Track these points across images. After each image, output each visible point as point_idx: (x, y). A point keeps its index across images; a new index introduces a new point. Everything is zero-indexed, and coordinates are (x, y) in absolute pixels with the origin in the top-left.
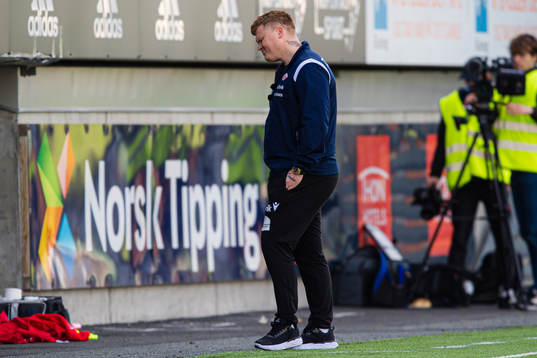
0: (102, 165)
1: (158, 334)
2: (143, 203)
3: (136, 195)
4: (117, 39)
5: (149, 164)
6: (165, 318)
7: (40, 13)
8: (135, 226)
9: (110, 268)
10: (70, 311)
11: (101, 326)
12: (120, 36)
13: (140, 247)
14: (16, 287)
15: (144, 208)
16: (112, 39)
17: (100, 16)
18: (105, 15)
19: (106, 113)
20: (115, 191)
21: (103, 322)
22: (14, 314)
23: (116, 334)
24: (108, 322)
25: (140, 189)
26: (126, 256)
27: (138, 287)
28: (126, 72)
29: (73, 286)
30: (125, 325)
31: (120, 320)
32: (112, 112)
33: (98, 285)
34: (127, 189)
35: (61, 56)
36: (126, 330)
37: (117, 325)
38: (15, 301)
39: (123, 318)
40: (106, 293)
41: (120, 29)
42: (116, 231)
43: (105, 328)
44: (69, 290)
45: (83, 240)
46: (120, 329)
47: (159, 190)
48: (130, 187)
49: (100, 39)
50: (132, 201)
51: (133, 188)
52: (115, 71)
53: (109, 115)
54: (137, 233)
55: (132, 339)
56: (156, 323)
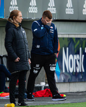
0: (67, 49)
1: (83, 95)
2: (79, 59)
3: (77, 57)
4: (72, 14)
5: (81, 49)
6: (84, 91)
7: (51, 7)
8: (76, 65)
9: (69, 77)
10: (58, 89)
11: (67, 93)
12: (73, 13)
13: (78, 71)
14: (43, 82)
15: (79, 61)
16: (71, 14)
17: (67, 8)
18: (69, 8)
19: (69, 34)
20: (71, 56)
21: (67, 92)
22: (43, 89)
23: (71, 95)
24: (69, 92)
25: (78, 55)
26: (74, 74)
27: (77, 82)
28: (74, 23)
29: (59, 82)
30: (73, 93)
31: (72, 91)
32: (70, 34)
33: (66, 81)
34: (74, 55)
35: (57, 19)
36: (74, 94)
37: (71, 93)
38: (43, 86)
39: (73, 91)
40: (68, 84)
41: (73, 11)
42: (71, 67)
43: (68, 93)
44: (58, 83)
45: (62, 69)
46: (72, 94)
47: (83, 56)
48: (75, 55)
49: (67, 14)
50: (76, 59)
51: (76, 55)
52: (71, 23)
53: (70, 35)
54: (77, 68)
55: (75, 97)
56: (82, 92)
